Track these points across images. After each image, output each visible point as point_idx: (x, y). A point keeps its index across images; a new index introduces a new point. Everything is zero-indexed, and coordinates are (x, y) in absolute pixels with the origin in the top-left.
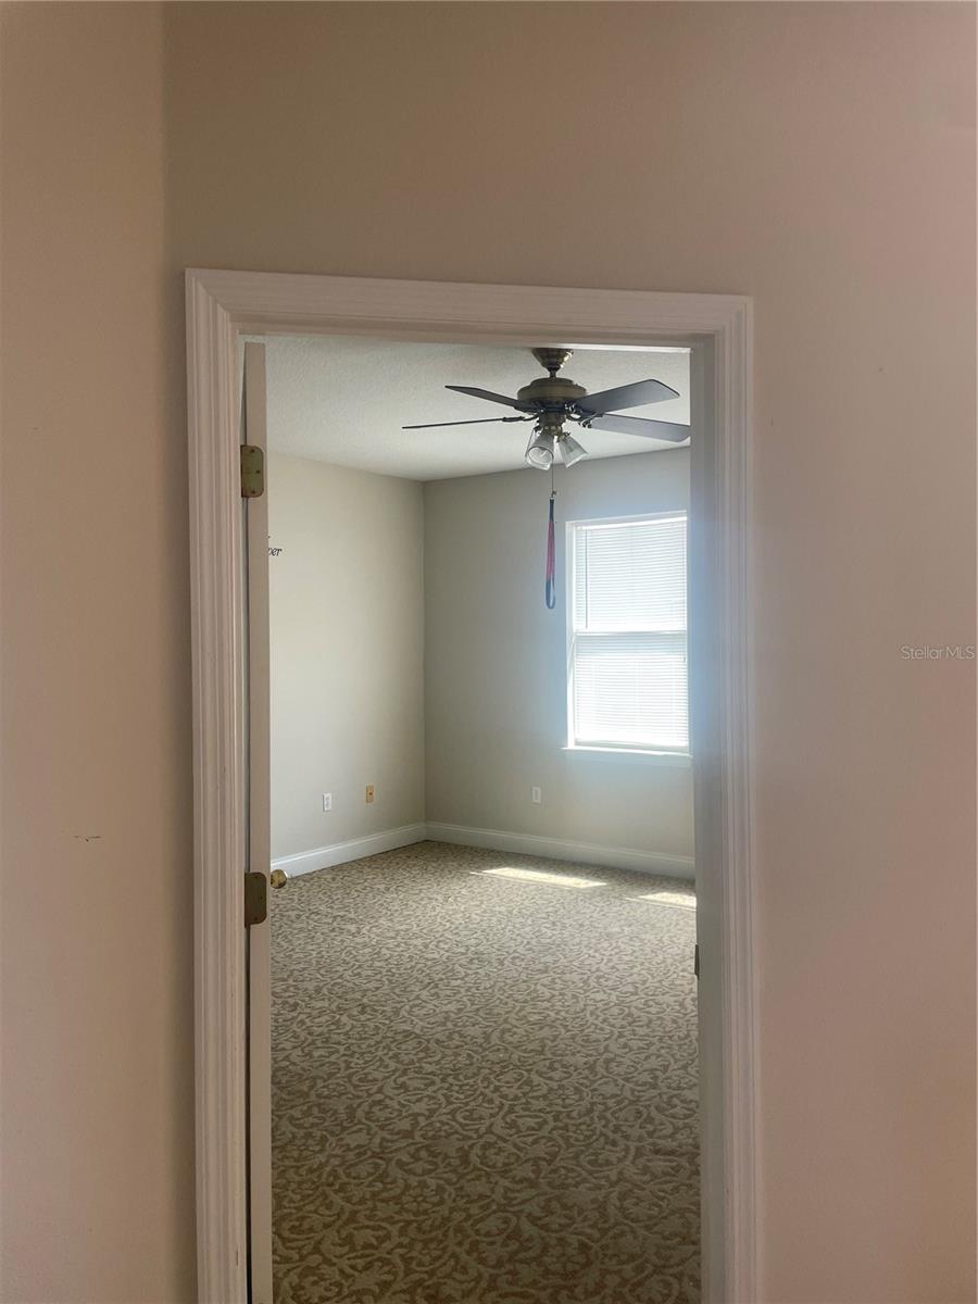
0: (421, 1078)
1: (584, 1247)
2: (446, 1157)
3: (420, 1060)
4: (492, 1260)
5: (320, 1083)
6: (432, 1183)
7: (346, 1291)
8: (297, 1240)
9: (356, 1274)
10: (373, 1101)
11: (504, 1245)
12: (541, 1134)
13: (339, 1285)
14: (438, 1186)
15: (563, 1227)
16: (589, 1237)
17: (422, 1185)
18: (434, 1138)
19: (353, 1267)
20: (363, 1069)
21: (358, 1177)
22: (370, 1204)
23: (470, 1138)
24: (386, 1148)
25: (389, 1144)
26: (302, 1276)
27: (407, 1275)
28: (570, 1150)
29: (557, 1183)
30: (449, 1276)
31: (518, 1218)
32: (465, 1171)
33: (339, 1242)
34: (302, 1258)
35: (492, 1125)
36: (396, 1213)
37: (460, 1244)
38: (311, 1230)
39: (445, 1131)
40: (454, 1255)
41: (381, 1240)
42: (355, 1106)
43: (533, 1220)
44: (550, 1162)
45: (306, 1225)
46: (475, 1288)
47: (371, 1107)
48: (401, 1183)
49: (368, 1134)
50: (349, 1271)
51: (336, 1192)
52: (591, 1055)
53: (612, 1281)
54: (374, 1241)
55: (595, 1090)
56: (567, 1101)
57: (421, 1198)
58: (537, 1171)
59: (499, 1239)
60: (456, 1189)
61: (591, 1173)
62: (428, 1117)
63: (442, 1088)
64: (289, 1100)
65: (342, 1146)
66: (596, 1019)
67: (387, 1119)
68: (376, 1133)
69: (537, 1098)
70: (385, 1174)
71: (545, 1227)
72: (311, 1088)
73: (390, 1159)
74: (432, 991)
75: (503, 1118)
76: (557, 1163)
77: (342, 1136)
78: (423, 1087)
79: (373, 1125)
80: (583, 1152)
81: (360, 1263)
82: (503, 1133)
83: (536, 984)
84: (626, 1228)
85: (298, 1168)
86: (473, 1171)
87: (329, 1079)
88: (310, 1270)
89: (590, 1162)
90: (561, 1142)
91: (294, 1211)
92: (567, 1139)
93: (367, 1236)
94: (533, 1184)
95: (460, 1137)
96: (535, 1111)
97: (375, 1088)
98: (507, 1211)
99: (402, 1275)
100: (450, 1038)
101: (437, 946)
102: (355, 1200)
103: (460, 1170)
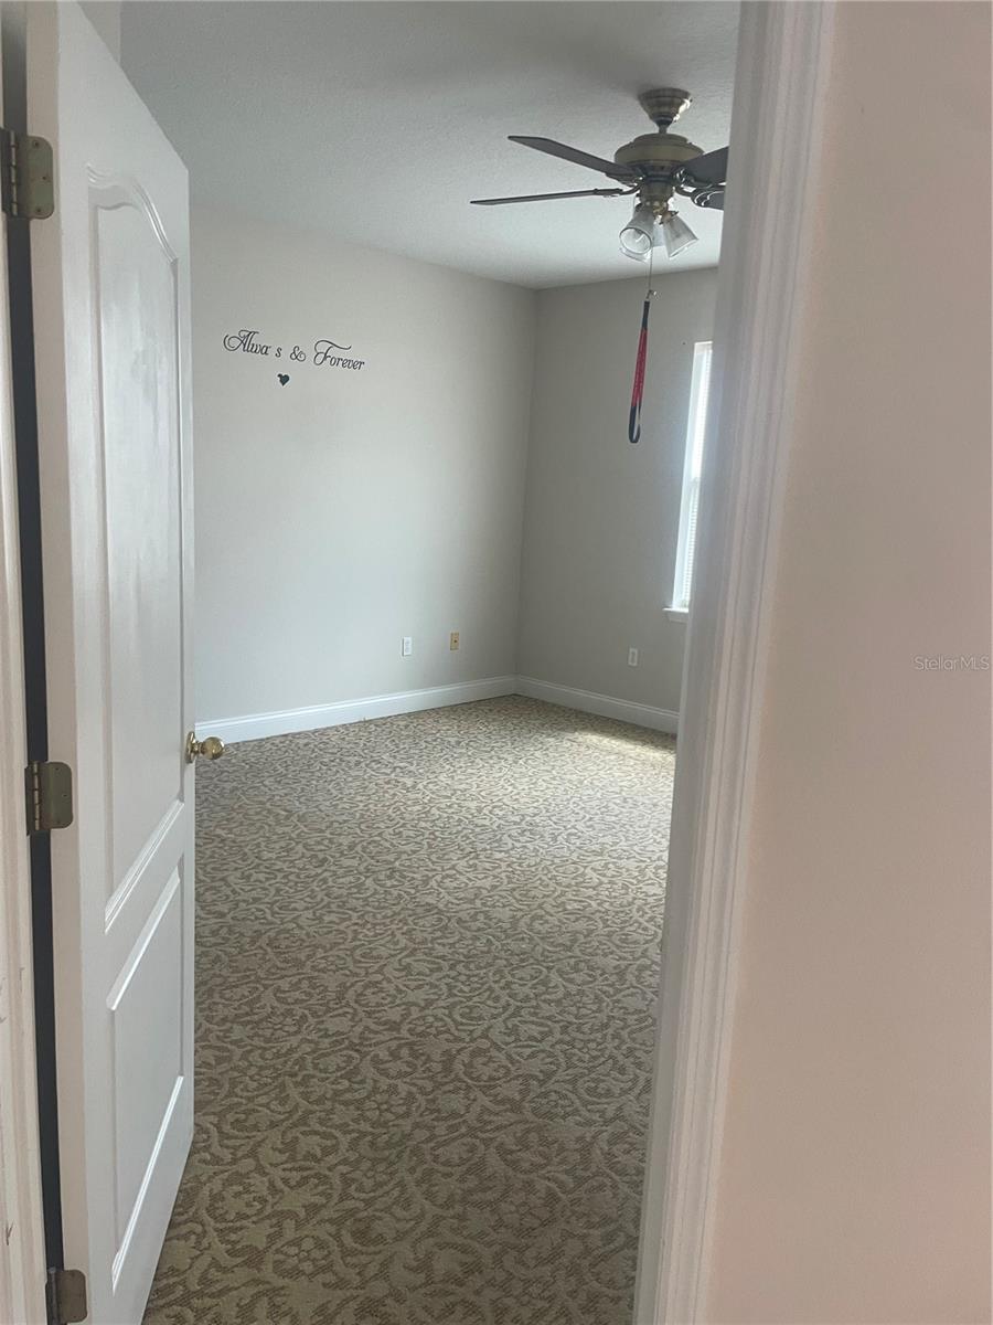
0: (428, 961)
1: (551, 1198)
2: (429, 1059)
3: (434, 939)
4: (442, 1198)
5: (320, 953)
6: (403, 1088)
7: (268, 1210)
8: (236, 1138)
9: (286, 1189)
10: (370, 982)
11: (462, 1180)
12: (541, 1046)
13: (263, 1201)
14: (410, 1093)
15: (536, 1167)
16: (561, 1185)
17: (393, 1090)
18: (421, 1035)
19: (285, 1181)
20: (370, 942)
21: (325, 1071)
22: (328, 1105)
23: (462, 1040)
24: (367, 1039)
25: (371, 1036)
26: (227, 1183)
27: (341, 1200)
28: (570, 1071)
29: (545, 1109)
30: (387, 1210)
31: (487, 1147)
32: (445, 1080)
33: (280, 1146)
34: (235, 1161)
35: (490, 1027)
36: (353, 1120)
37: (412, 1170)
38: (256, 1127)
39: (436, 1028)
40: (402, 1185)
41: (326, 1152)
42: (348, 984)
43: (503, 1151)
44: (542, 1083)
45: (252, 1120)
46: (413, 1229)
47: (366, 987)
48: (369, 1085)
49: (352, 1020)
50: (279, 1184)
51: (297, 1084)
52: (625, 959)
53: (572, 1247)
54: (319, 1153)
55: (618, 1001)
56: (584, 1011)
57: (385, 1106)
58: (524, 1092)
59: (458, 1171)
60: (427, 1100)
61: (585, 1104)
62: (423, 1009)
63: (448, 976)
64: (282, 969)
65: (320, 1030)
66: (642, 916)
67: (378, 1005)
68: (361, 1020)
69: (549, 1002)
70: (356, 1070)
71: (514, 1165)
72: (309, 957)
73: (368, 1053)
74: (471, 862)
75: (504, 1021)
76: (550, 1085)
77: (324, 1019)
78: (427, 971)
79: (360, 1009)
80: (582, 1075)
81: (295, 1176)
82: (498, 1038)
83: (585, 867)
84: (608, 1182)
85: (265, 1049)
86: (453, 1081)
87: (331, 949)
88: (239, 1178)
89: (588, 1090)
90: (562, 1060)
91: (244, 1101)
92: (568, 1057)
93: (311, 1144)
94: (516, 1107)
95: (452, 1038)
96: (543, 1018)
97: (376, 967)
98: (477, 1137)
99: (336, 1198)
100: (474, 918)
101: (490, 812)
102: (313, 1098)
103: (439, 1078)
